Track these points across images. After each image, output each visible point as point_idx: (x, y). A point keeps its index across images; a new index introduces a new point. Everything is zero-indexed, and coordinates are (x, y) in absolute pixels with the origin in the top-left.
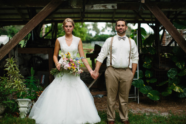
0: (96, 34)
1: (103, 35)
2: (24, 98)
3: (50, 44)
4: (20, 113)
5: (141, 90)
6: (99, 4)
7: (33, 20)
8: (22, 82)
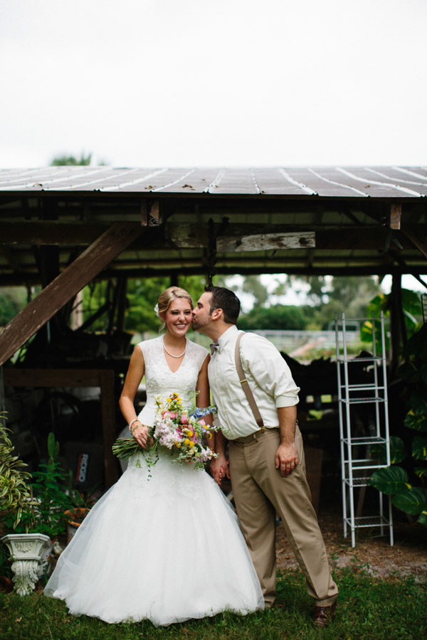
0: (257, 305)
1: (278, 306)
2: (27, 530)
3: (105, 353)
4: (14, 580)
5: (399, 502)
6: (257, 234)
7: (54, 286)
8: (20, 481)
